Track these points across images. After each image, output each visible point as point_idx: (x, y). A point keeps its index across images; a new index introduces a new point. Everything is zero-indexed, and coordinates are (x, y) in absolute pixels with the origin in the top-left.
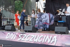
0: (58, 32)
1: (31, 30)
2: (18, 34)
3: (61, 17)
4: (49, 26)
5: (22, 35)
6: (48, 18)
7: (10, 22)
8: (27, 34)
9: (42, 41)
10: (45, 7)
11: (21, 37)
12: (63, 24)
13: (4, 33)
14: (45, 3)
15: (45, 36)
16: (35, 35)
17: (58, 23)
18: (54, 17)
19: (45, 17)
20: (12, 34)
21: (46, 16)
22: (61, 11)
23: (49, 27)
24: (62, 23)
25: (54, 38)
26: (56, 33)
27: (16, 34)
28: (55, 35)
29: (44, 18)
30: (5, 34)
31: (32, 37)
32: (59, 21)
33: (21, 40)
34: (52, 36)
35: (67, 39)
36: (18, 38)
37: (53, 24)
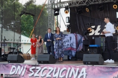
0: (87, 62)
1: (48, 60)
2: (28, 67)
3: (94, 39)
4: (77, 52)
5: (34, 68)
6: (74, 40)
7: (14, 49)
8: (42, 66)
9: (65, 76)
10: (69, 24)
11: (32, 71)
12: (96, 50)
13: (7, 65)
14: (68, 17)
15: (69, 69)
16: (54, 68)
17: (90, 48)
18: (83, 39)
19: (69, 39)
20: (19, 67)
21: (71, 38)
22: (95, 29)
23: (76, 55)
24: (96, 47)
25: (82, 71)
26: (85, 63)
27: (25, 67)
28: (83, 67)
29: (68, 41)
30: (7, 67)
31: (50, 70)
32: (91, 46)
33: (33, 75)
34: (80, 68)
35: (101, 71)
36: (28, 73)
37: (82, 50)
